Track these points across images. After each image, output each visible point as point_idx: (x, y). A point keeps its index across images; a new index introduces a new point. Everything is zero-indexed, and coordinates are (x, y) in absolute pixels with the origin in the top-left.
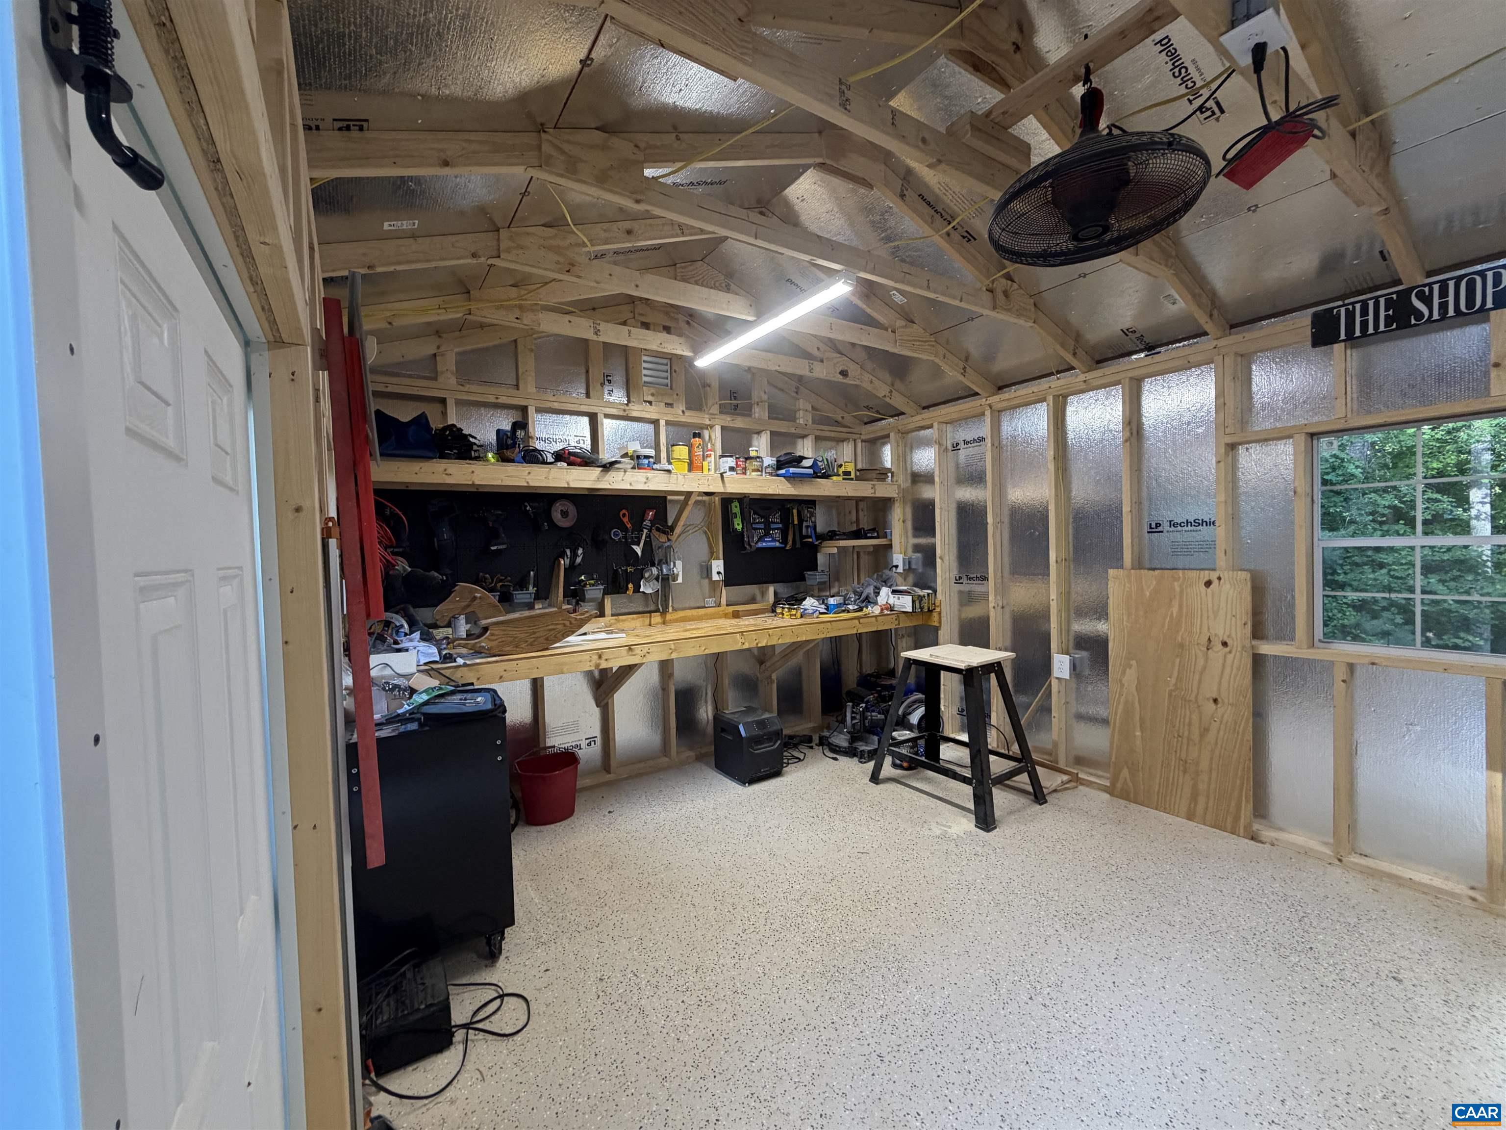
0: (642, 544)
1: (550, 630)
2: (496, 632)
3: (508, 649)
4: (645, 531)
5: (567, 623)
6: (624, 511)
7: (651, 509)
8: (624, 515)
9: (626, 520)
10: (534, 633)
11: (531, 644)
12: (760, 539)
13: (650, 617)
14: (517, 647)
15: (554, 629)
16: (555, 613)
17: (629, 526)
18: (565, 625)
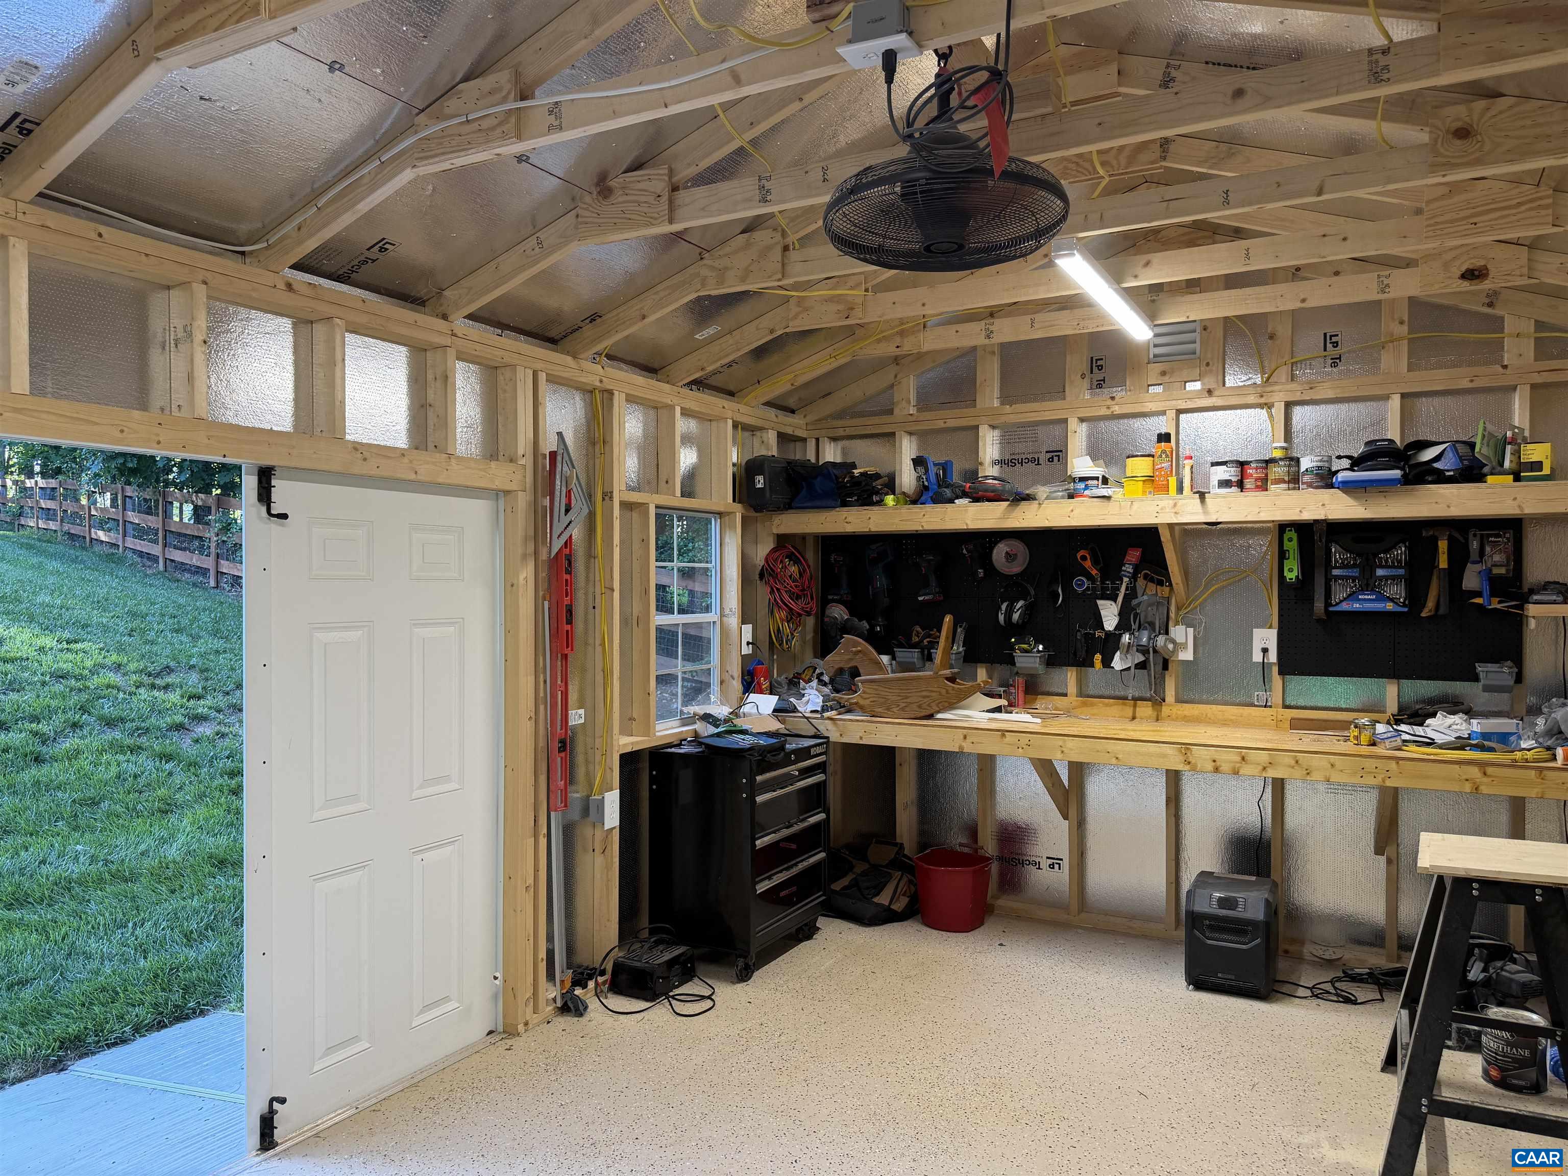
0: (1120, 599)
1: (925, 697)
2: (868, 690)
3: (880, 710)
4: (1126, 580)
5: (944, 692)
6: (1082, 553)
7: (1134, 546)
8: (1084, 558)
9: (1088, 564)
10: (907, 698)
11: (903, 709)
12: (1351, 597)
13: (1135, 706)
14: (888, 709)
15: (928, 697)
16: (930, 677)
17: (1094, 572)
18: (940, 694)
